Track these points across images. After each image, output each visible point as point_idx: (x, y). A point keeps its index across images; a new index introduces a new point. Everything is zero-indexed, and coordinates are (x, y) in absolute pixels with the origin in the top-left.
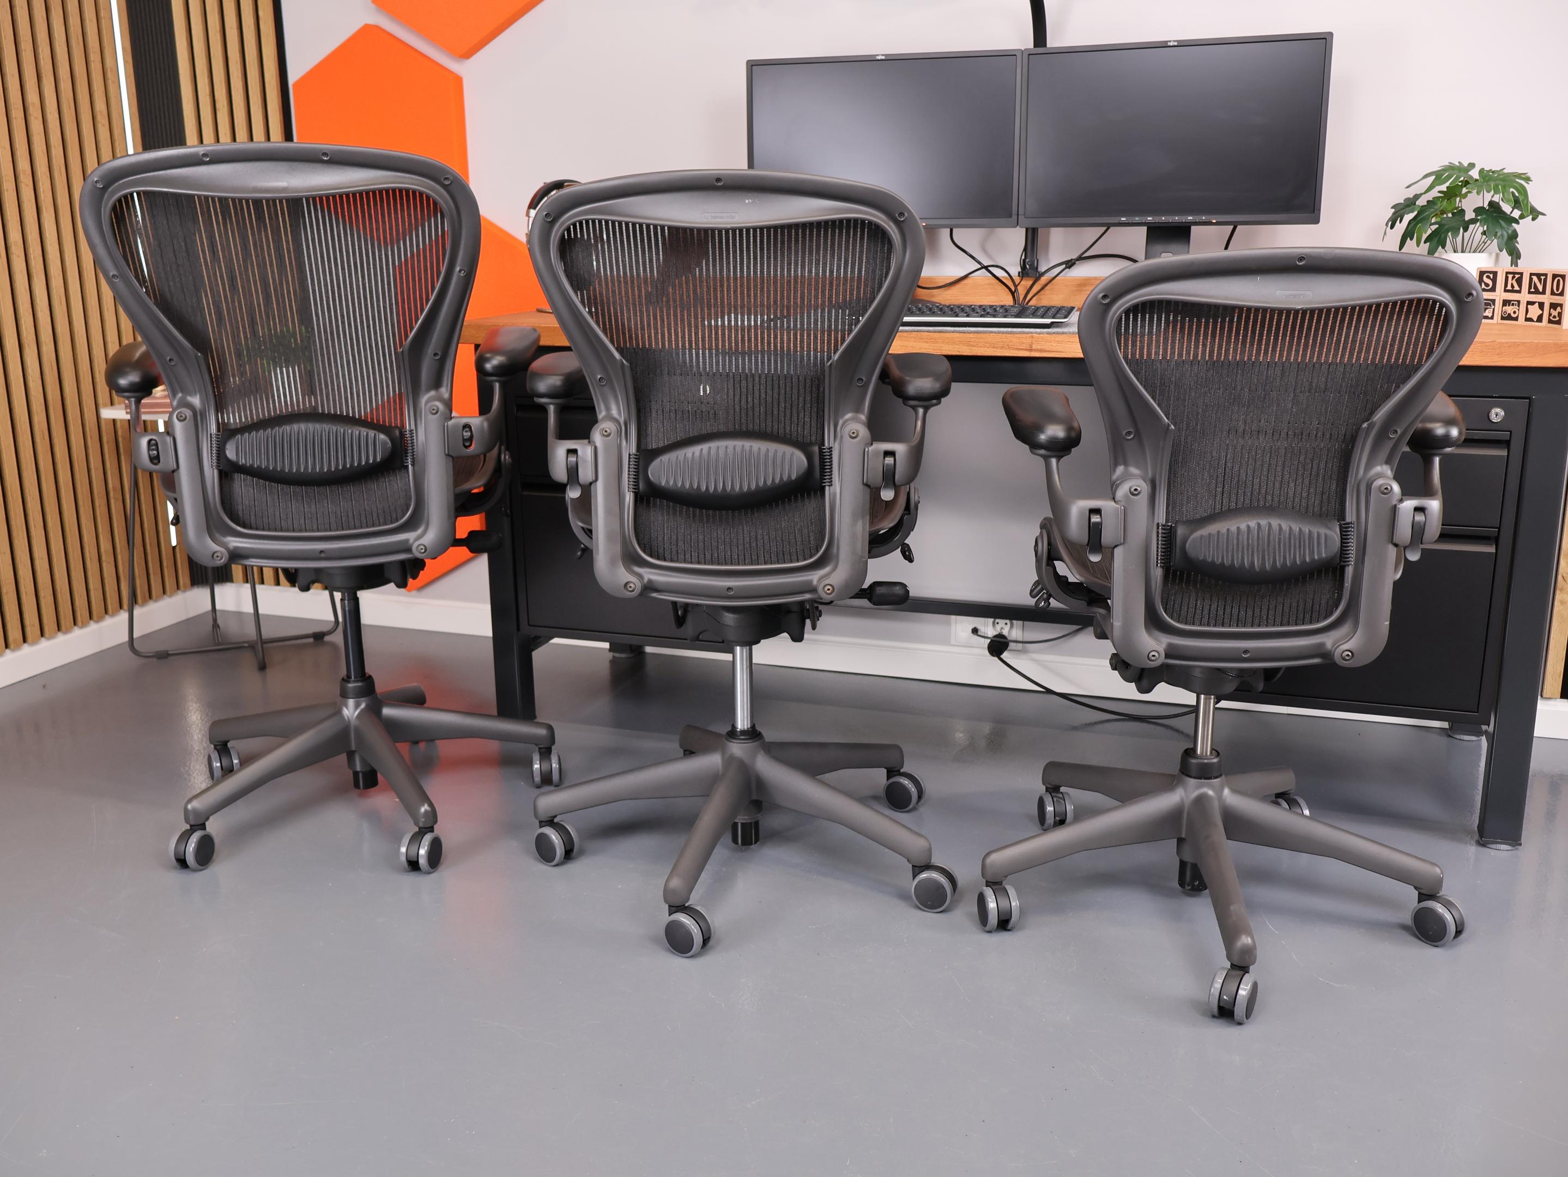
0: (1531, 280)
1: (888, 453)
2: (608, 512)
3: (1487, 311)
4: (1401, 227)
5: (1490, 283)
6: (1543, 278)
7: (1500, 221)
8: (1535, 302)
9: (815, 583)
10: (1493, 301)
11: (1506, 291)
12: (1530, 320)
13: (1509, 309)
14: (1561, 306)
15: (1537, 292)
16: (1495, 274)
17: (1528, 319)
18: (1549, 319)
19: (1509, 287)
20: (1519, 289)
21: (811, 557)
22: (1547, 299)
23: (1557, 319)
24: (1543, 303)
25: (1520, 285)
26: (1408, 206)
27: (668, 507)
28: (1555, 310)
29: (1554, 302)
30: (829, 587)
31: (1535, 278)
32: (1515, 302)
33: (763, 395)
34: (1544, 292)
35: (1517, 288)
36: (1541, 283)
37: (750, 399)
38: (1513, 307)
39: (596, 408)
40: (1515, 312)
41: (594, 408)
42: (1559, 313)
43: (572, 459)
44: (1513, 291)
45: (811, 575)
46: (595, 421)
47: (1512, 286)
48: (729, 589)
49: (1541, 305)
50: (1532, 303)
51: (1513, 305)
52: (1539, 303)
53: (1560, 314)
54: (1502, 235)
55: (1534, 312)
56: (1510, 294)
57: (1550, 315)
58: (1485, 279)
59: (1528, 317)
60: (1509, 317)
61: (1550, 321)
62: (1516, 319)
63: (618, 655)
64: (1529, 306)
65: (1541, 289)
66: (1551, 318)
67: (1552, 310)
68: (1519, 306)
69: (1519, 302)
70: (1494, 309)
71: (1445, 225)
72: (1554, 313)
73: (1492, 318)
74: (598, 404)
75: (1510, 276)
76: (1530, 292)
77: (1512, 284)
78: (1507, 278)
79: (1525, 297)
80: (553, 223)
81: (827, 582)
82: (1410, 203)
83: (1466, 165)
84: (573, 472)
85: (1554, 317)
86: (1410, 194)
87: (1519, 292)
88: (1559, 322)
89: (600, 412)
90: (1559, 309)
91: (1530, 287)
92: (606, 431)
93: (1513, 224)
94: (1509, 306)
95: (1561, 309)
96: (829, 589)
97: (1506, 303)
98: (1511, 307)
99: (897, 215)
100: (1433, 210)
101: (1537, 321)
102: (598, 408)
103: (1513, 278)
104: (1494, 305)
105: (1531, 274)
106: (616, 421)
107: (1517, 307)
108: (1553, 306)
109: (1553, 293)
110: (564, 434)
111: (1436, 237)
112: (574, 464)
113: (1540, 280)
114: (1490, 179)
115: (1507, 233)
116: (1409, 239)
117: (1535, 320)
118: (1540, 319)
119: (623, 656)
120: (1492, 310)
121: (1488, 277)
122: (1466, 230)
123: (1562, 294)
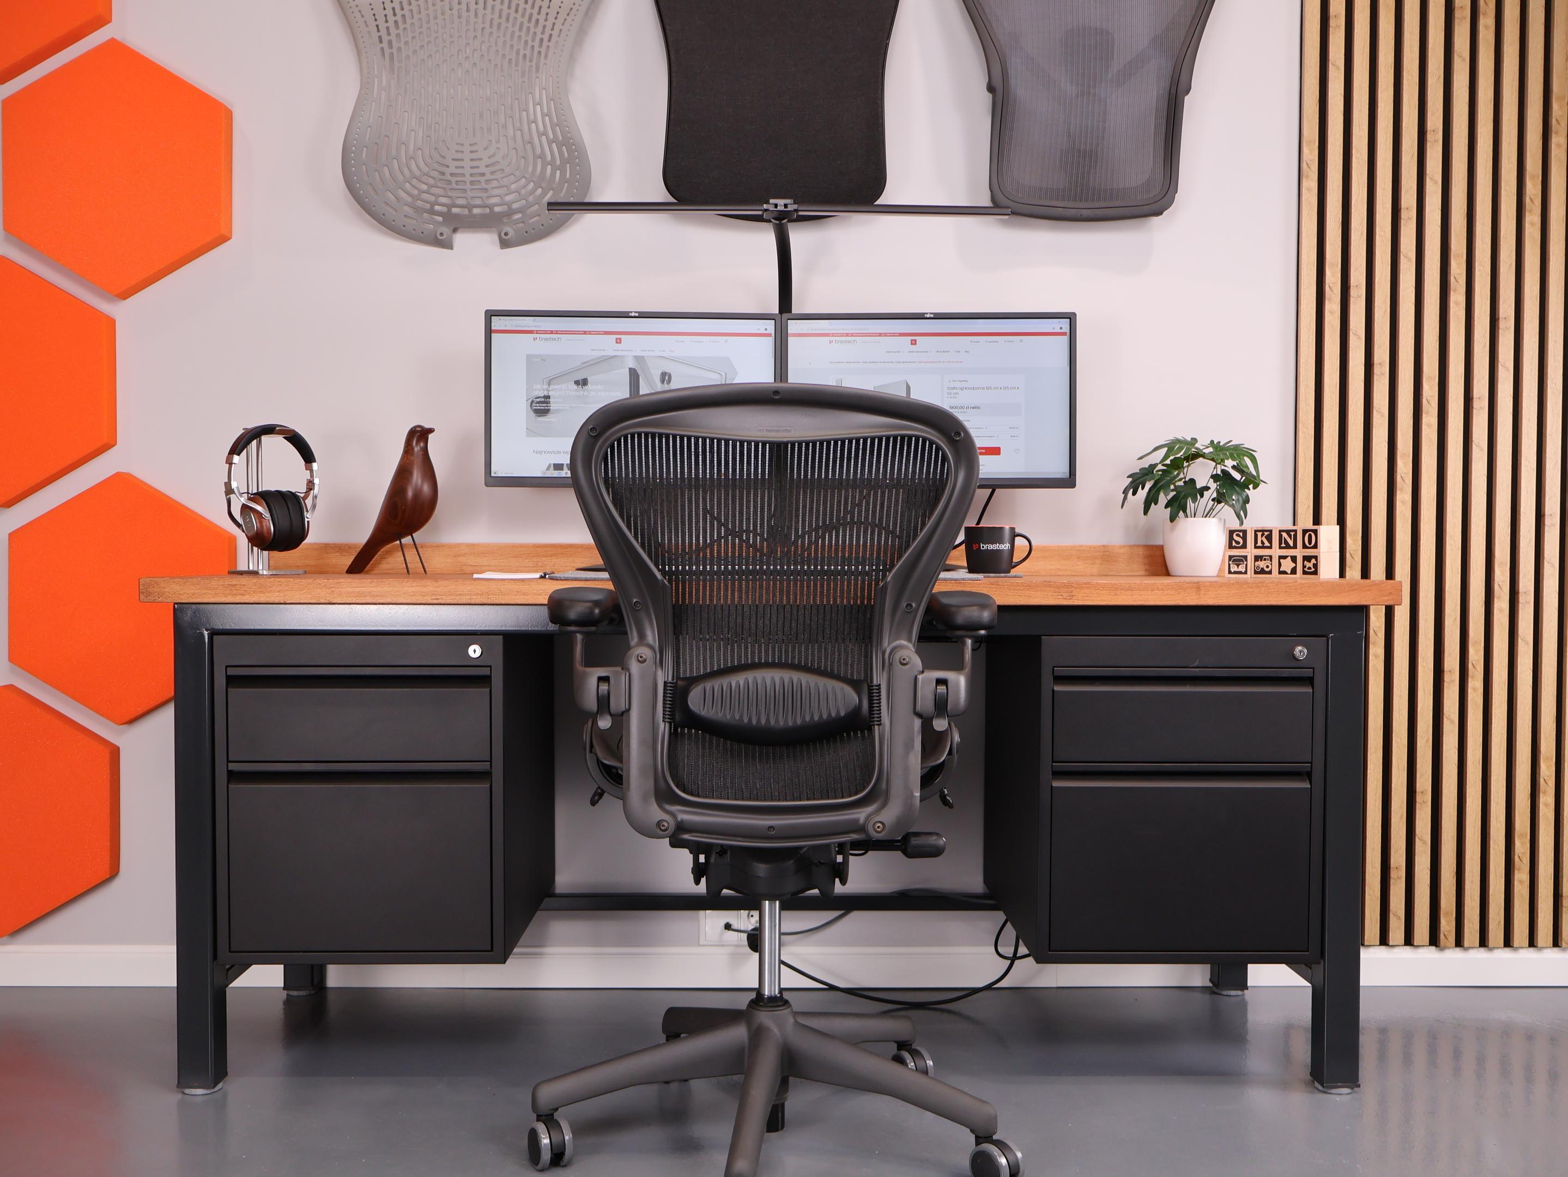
0: (1281, 536)
1: (940, 682)
2: (642, 742)
3: (1240, 566)
4: (1142, 493)
5: (1241, 540)
6: (1292, 533)
7: (1235, 487)
8: (1288, 556)
9: (862, 821)
10: (1246, 557)
11: (1256, 547)
12: (1285, 573)
13: (1262, 564)
14: (1316, 558)
15: (1288, 546)
16: (1245, 532)
17: (1281, 572)
18: (1303, 570)
19: (1259, 544)
20: (1269, 545)
21: (856, 794)
22: (1299, 552)
23: (1313, 570)
24: (1296, 557)
25: (1270, 542)
26: (1146, 474)
27: (704, 739)
28: (1310, 562)
29: (1306, 555)
30: (879, 825)
31: (1284, 535)
32: (1267, 558)
33: (808, 621)
34: (1295, 547)
35: (1267, 544)
36: (1291, 539)
37: (794, 625)
38: (1265, 562)
39: (629, 633)
40: (1267, 567)
41: (626, 633)
42: (1314, 564)
43: (604, 687)
44: (1263, 547)
45: (857, 813)
46: (628, 648)
47: (1262, 542)
48: (771, 828)
49: (1294, 559)
50: (1285, 557)
51: (1265, 560)
52: (1291, 557)
53: (1316, 566)
54: (1238, 499)
55: (1287, 565)
56: (1260, 550)
57: (1304, 567)
58: (1235, 537)
59: (1281, 570)
60: (1262, 572)
61: (1305, 573)
62: (1270, 573)
63: (295, 993)
64: (1281, 560)
65: (1291, 544)
66: (1306, 569)
67: (1306, 562)
68: (1271, 561)
69: (1271, 557)
70: (1246, 565)
71: (1182, 492)
72: (1308, 564)
73: (1246, 573)
74: (631, 629)
75: (1259, 534)
76: (1280, 548)
77: (1262, 541)
78: (1256, 536)
79: (1276, 552)
80: (597, 437)
81: (878, 819)
82: (1147, 473)
83: (1189, 440)
84: (604, 703)
85: (1309, 568)
86: (1146, 463)
87: (1270, 547)
88: (1315, 573)
89: (632, 639)
90: (1313, 561)
91: (1280, 543)
92: (641, 657)
93: (1246, 490)
94: (1261, 561)
95: (1317, 560)
96: (878, 827)
97: (1257, 558)
98: (1263, 562)
99: (953, 434)
100: (1168, 478)
101: (1291, 573)
102: (631, 635)
103: (1262, 535)
104: (1246, 560)
105: (1280, 531)
106: (651, 647)
107: (1269, 561)
108: (1307, 558)
109: (1305, 547)
110: (592, 660)
111: (1176, 502)
112: (606, 692)
113: (1290, 536)
114: (1220, 451)
115: (1242, 497)
116: (1153, 504)
117: (1289, 573)
118: (1294, 571)
119: (302, 993)
120: (1245, 565)
121: (1238, 535)
122: (1202, 496)
123: (1315, 546)
